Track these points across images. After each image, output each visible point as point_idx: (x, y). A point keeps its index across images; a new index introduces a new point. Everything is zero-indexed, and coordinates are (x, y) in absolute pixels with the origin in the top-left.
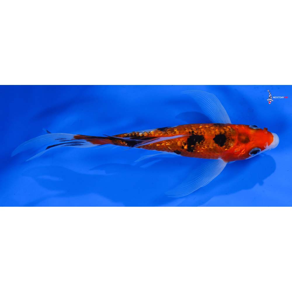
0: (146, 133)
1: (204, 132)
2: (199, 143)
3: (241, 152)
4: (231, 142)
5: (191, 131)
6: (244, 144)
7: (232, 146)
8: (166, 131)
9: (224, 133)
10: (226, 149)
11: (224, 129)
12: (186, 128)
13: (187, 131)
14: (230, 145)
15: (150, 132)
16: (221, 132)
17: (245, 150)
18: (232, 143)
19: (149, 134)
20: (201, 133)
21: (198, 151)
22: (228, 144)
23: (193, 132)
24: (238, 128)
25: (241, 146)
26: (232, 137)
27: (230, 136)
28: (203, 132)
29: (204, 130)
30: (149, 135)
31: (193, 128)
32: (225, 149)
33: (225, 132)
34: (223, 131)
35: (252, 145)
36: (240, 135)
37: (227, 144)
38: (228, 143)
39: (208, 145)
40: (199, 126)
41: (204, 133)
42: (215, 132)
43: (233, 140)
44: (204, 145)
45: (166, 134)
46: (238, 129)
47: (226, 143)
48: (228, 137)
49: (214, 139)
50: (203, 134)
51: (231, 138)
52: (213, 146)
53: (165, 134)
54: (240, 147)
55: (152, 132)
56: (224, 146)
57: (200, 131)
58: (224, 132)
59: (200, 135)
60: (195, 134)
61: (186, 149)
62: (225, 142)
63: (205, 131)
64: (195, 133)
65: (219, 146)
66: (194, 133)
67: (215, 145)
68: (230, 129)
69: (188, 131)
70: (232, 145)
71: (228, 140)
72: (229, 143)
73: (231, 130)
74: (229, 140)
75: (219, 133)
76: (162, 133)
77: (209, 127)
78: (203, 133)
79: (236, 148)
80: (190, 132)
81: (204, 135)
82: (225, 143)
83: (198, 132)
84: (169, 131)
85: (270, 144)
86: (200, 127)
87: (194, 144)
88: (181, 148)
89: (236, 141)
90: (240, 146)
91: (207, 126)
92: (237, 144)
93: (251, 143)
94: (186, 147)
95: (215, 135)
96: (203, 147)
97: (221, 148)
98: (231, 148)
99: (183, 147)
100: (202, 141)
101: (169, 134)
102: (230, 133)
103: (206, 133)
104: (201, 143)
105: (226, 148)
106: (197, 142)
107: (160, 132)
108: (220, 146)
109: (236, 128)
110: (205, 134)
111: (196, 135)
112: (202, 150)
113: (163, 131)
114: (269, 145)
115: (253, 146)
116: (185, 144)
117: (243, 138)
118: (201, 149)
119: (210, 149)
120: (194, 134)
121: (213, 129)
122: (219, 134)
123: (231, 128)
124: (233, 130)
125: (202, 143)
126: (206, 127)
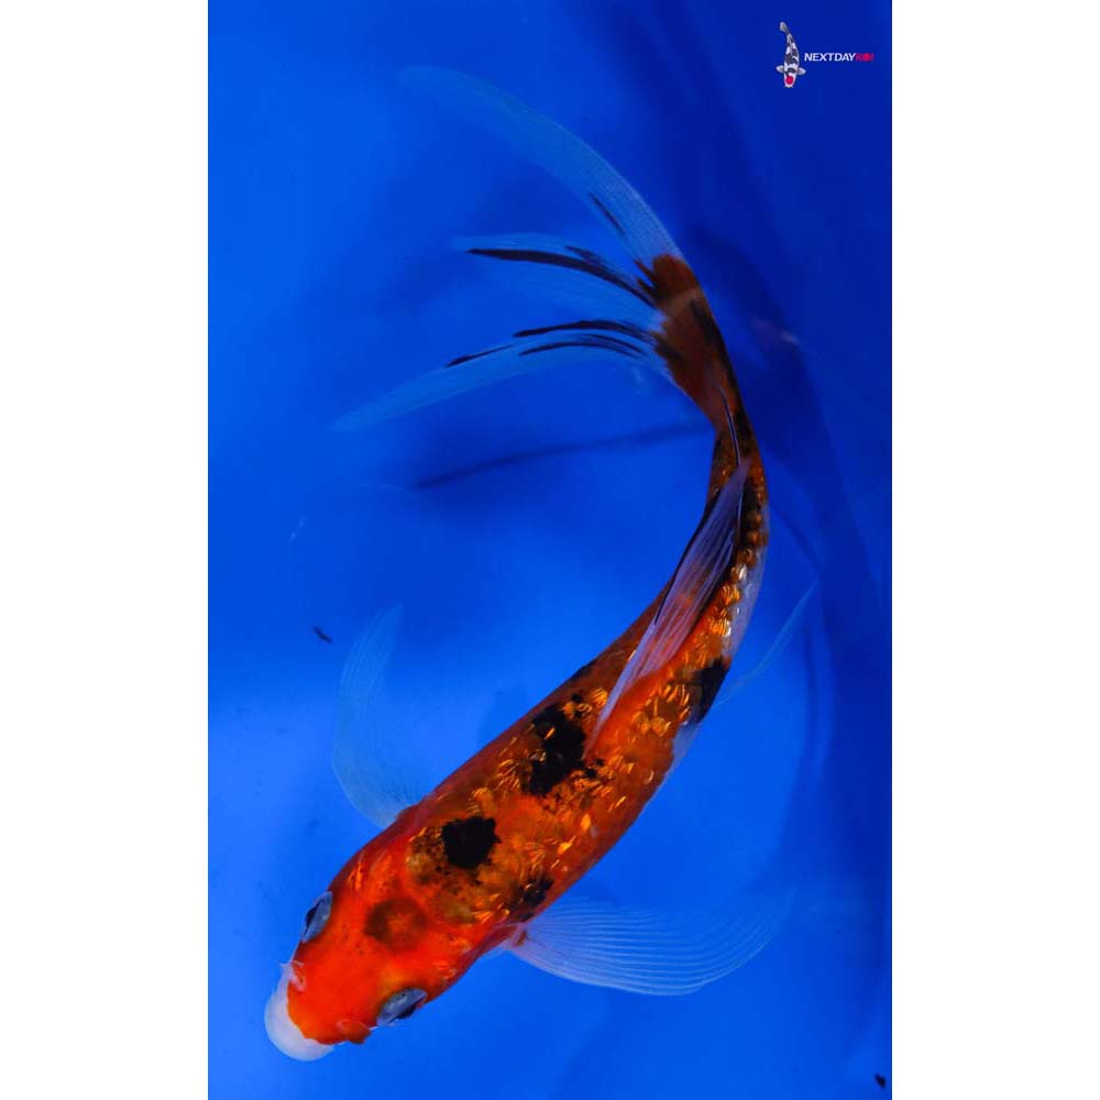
0: (734, 602)
1: (554, 813)
2: (536, 763)
3: (361, 871)
4: (425, 867)
5: (603, 771)
6: (376, 905)
7: (408, 859)
8: (687, 685)
9: (477, 875)
10: (422, 833)
11: (491, 890)
12: (631, 766)
13: (614, 759)
14: (418, 856)
15: (729, 617)
16: (491, 870)
17: (354, 887)
18: (416, 868)
19: (723, 612)
20: (558, 797)
21: (515, 739)
22: (428, 852)
23: (591, 775)
24: (456, 943)
25: (380, 886)
26: (439, 887)
27: (447, 886)
28: (557, 809)
29: (560, 823)
30: (722, 606)
31: (608, 789)
32: (426, 831)
33: (479, 883)
34: (485, 876)
35: (344, 927)
36: (422, 921)
37: (434, 850)
38: (434, 854)
39: (497, 789)
40: (594, 821)
41: (547, 808)
42: (511, 851)
43: (424, 879)
44: (510, 774)
45: (671, 675)
46: (452, 939)
47: (438, 849)
48: (447, 873)
49: (492, 823)
50: (546, 802)
51: (437, 882)
52: (476, 800)
53: (678, 673)
54: (380, 883)
55: (726, 630)
56: (438, 835)
57: (571, 805)
58: (479, 879)
59: (555, 789)
60: (573, 775)
61: (564, 705)
62: (447, 851)
63: (551, 816)
64: (578, 777)
65: (457, 821)
66: (580, 773)
67: (475, 810)
68: (474, 909)
69: (610, 763)
70: (414, 862)
71: (442, 865)
72: (426, 858)
73: (464, 910)
74: (439, 869)
75: (495, 862)
76: (692, 663)
77: (552, 848)
78: (552, 806)
79: (393, 866)
80: (601, 763)
81: (540, 803)
82: (442, 846)
83: (573, 789)
84: (679, 697)
85: (289, 995)
86: (586, 822)
87: (548, 745)
88: (581, 691)
89: (410, 889)
90: (385, 884)
91: (565, 846)
92: (396, 883)
93: (356, 932)
94: (569, 708)
95: (502, 837)
96: (512, 765)
97: (443, 822)
98: (409, 849)
99: (578, 699)
100: (529, 778)
101: (664, 688)
102: (461, 895)
103: (539, 818)
104: (530, 769)
105: (427, 836)
106: (542, 760)
107: (702, 660)
108: (450, 823)
109: (458, 935)
110: (538, 809)
111: (569, 773)
112: (505, 757)
113: (695, 673)
114: (291, 986)
115: (338, 930)
116: (578, 714)
117: (397, 924)
118: (511, 754)
119: (479, 785)
120: (578, 769)
121: (527, 855)
122: (490, 856)
123: (474, 921)
124: (460, 920)
125: (524, 775)
126: (566, 840)
